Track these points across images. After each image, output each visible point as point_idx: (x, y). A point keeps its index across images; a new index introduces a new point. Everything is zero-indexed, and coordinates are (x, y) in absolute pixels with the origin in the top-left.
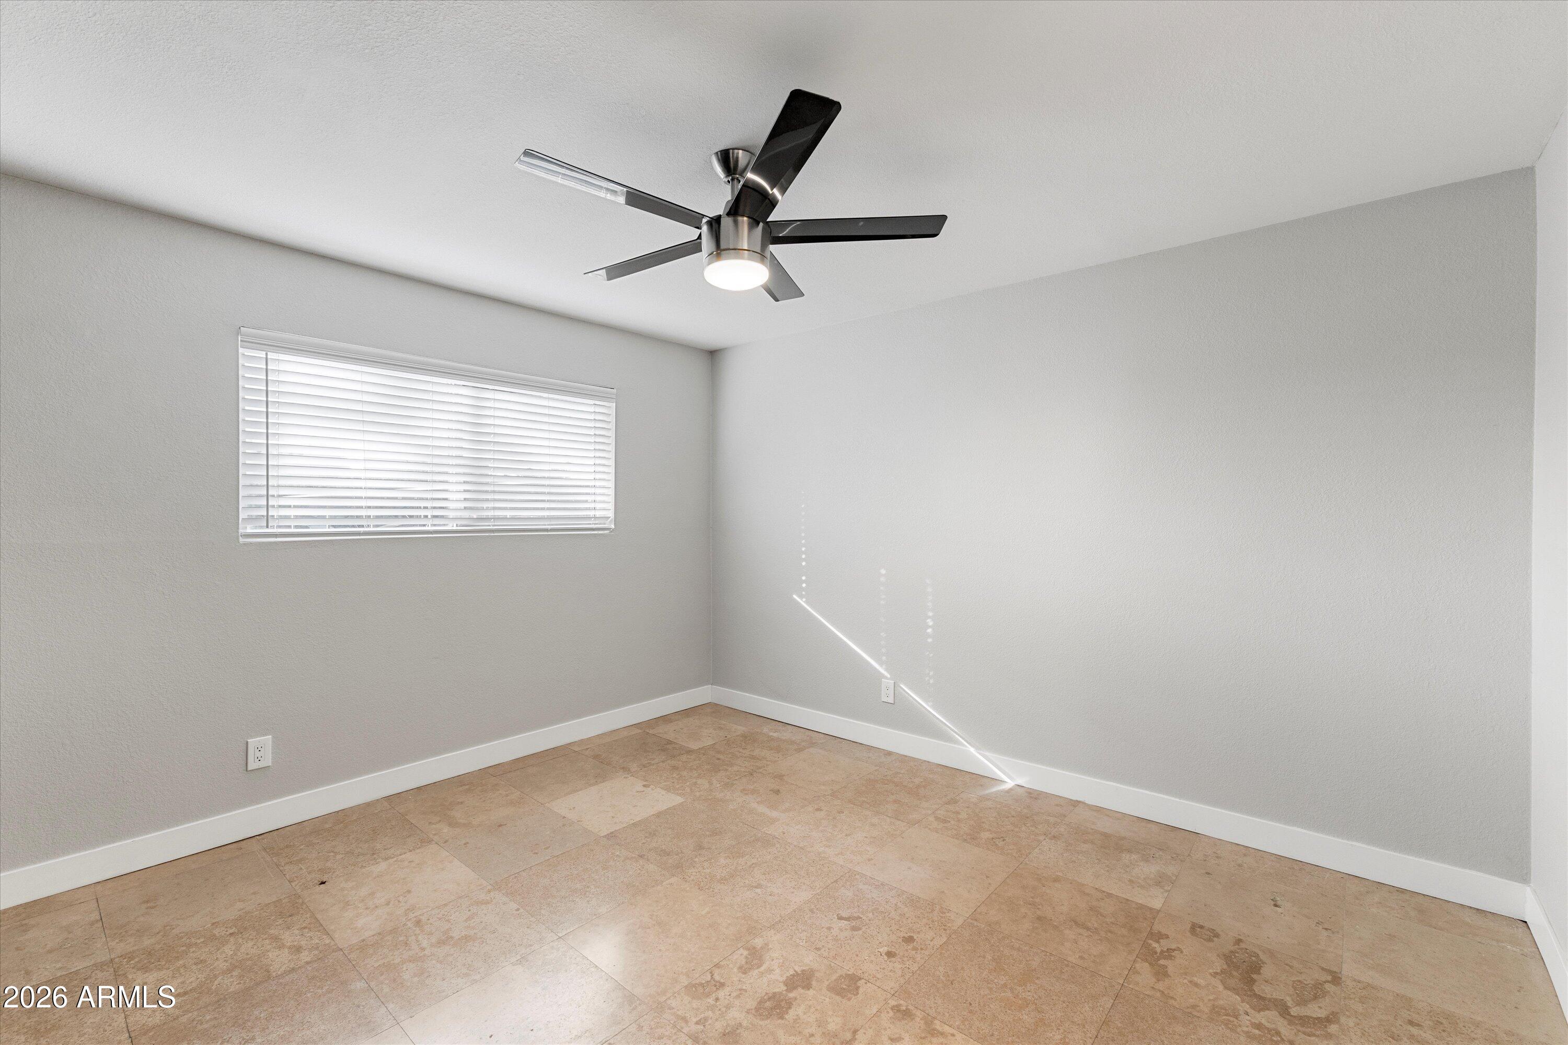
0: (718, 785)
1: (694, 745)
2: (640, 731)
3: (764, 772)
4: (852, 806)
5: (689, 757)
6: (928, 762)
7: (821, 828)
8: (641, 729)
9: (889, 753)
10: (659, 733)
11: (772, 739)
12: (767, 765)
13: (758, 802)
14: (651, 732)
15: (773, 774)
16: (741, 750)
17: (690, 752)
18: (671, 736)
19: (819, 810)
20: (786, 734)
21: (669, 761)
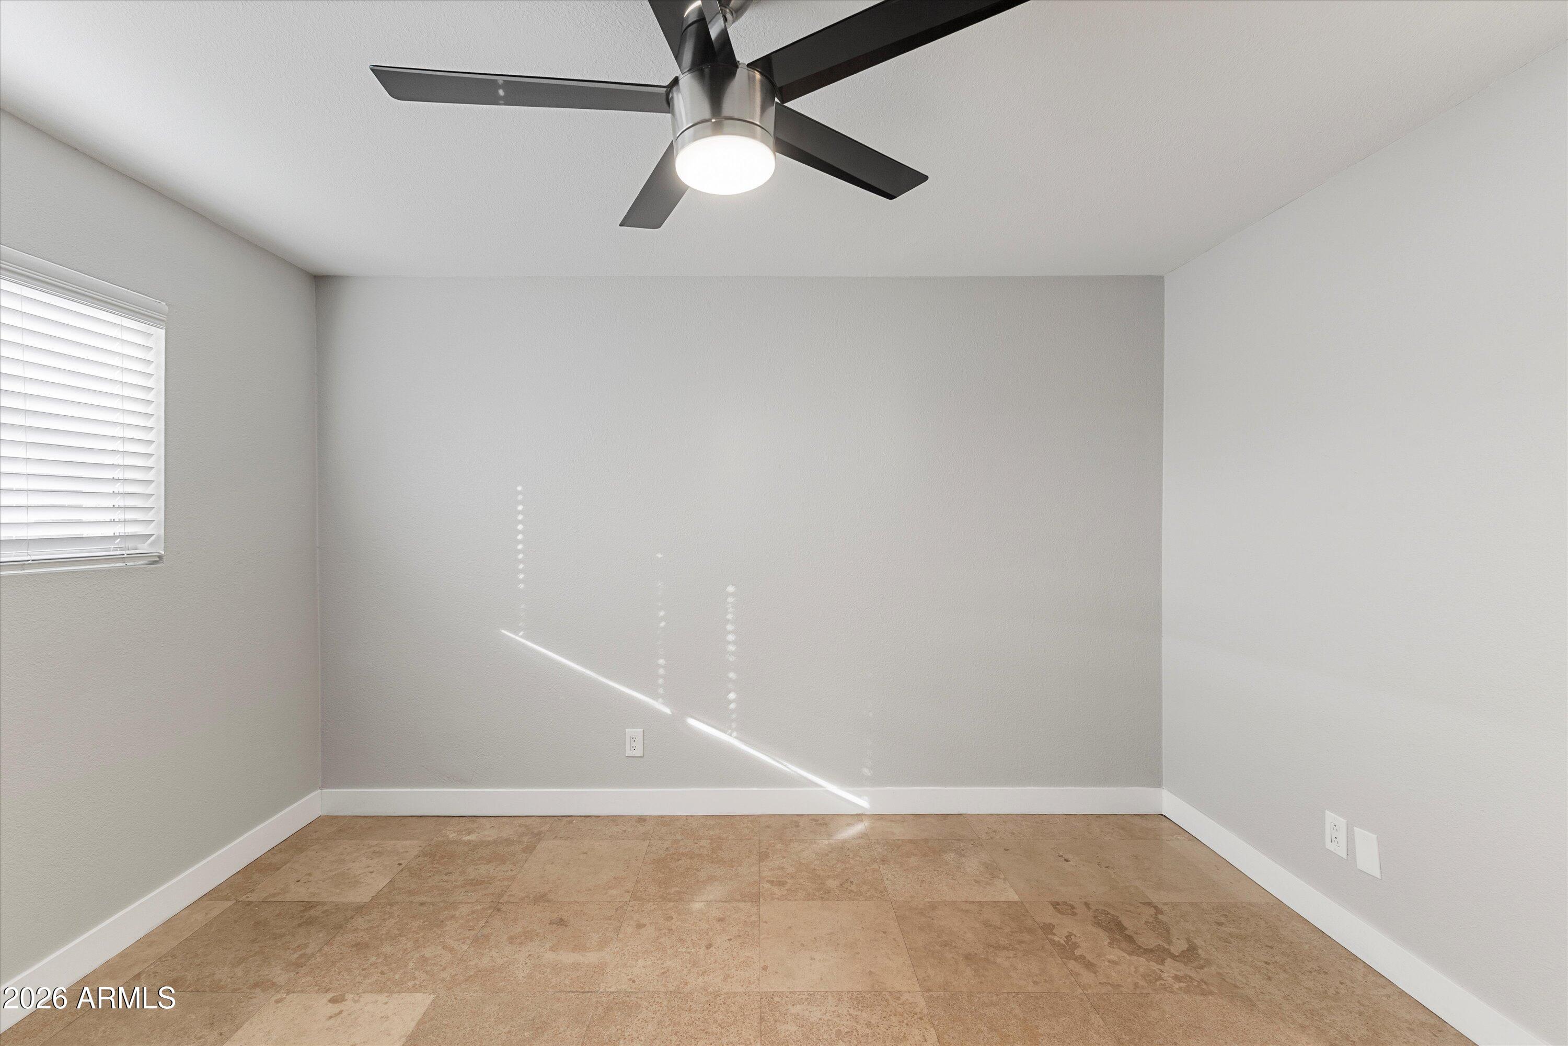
0: (465, 947)
1: (362, 895)
2: (230, 904)
3: (512, 899)
4: (672, 904)
5: (367, 917)
6: (692, 816)
7: (669, 952)
8: (227, 899)
9: (641, 819)
10: (274, 895)
11: (474, 847)
12: (508, 887)
13: (551, 949)
14: (253, 897)
15: (528, 897)
16: (445, 878)
17: (360, 909)
18: (299, 893)
19: (640, 926)
20: (489, 833)
21: (338, 938)
